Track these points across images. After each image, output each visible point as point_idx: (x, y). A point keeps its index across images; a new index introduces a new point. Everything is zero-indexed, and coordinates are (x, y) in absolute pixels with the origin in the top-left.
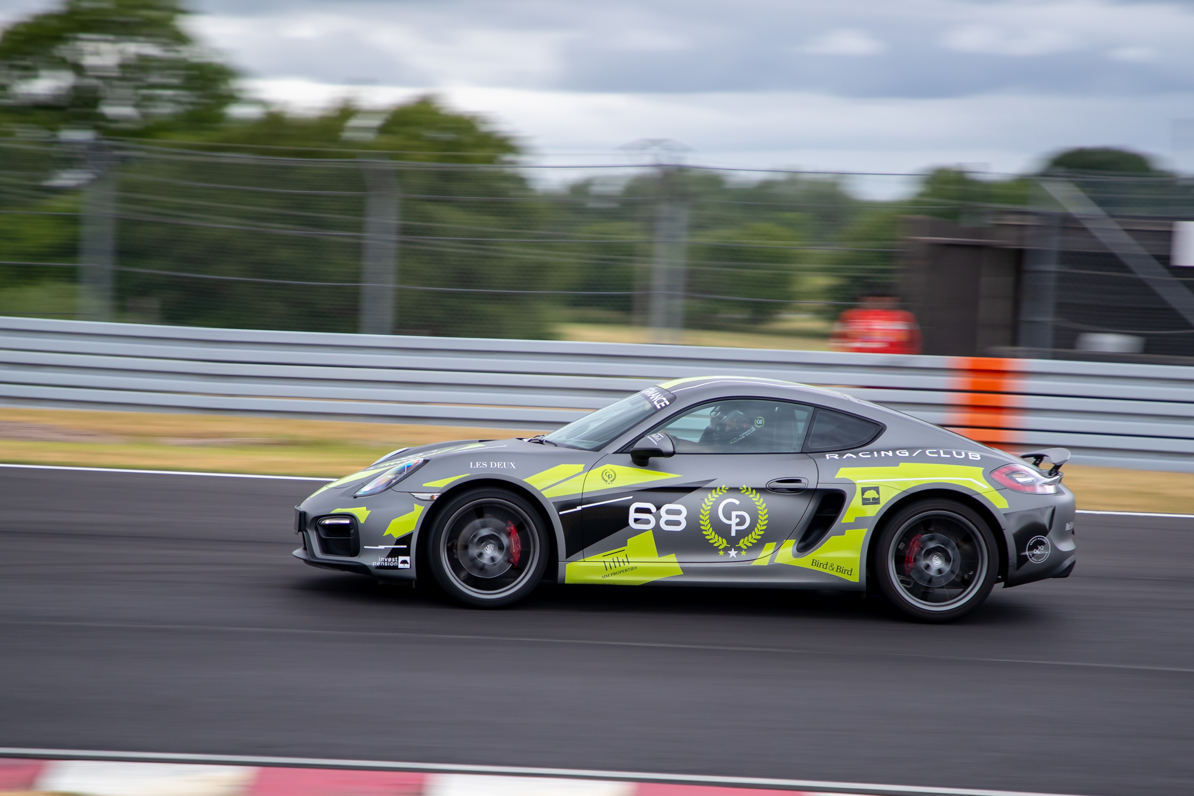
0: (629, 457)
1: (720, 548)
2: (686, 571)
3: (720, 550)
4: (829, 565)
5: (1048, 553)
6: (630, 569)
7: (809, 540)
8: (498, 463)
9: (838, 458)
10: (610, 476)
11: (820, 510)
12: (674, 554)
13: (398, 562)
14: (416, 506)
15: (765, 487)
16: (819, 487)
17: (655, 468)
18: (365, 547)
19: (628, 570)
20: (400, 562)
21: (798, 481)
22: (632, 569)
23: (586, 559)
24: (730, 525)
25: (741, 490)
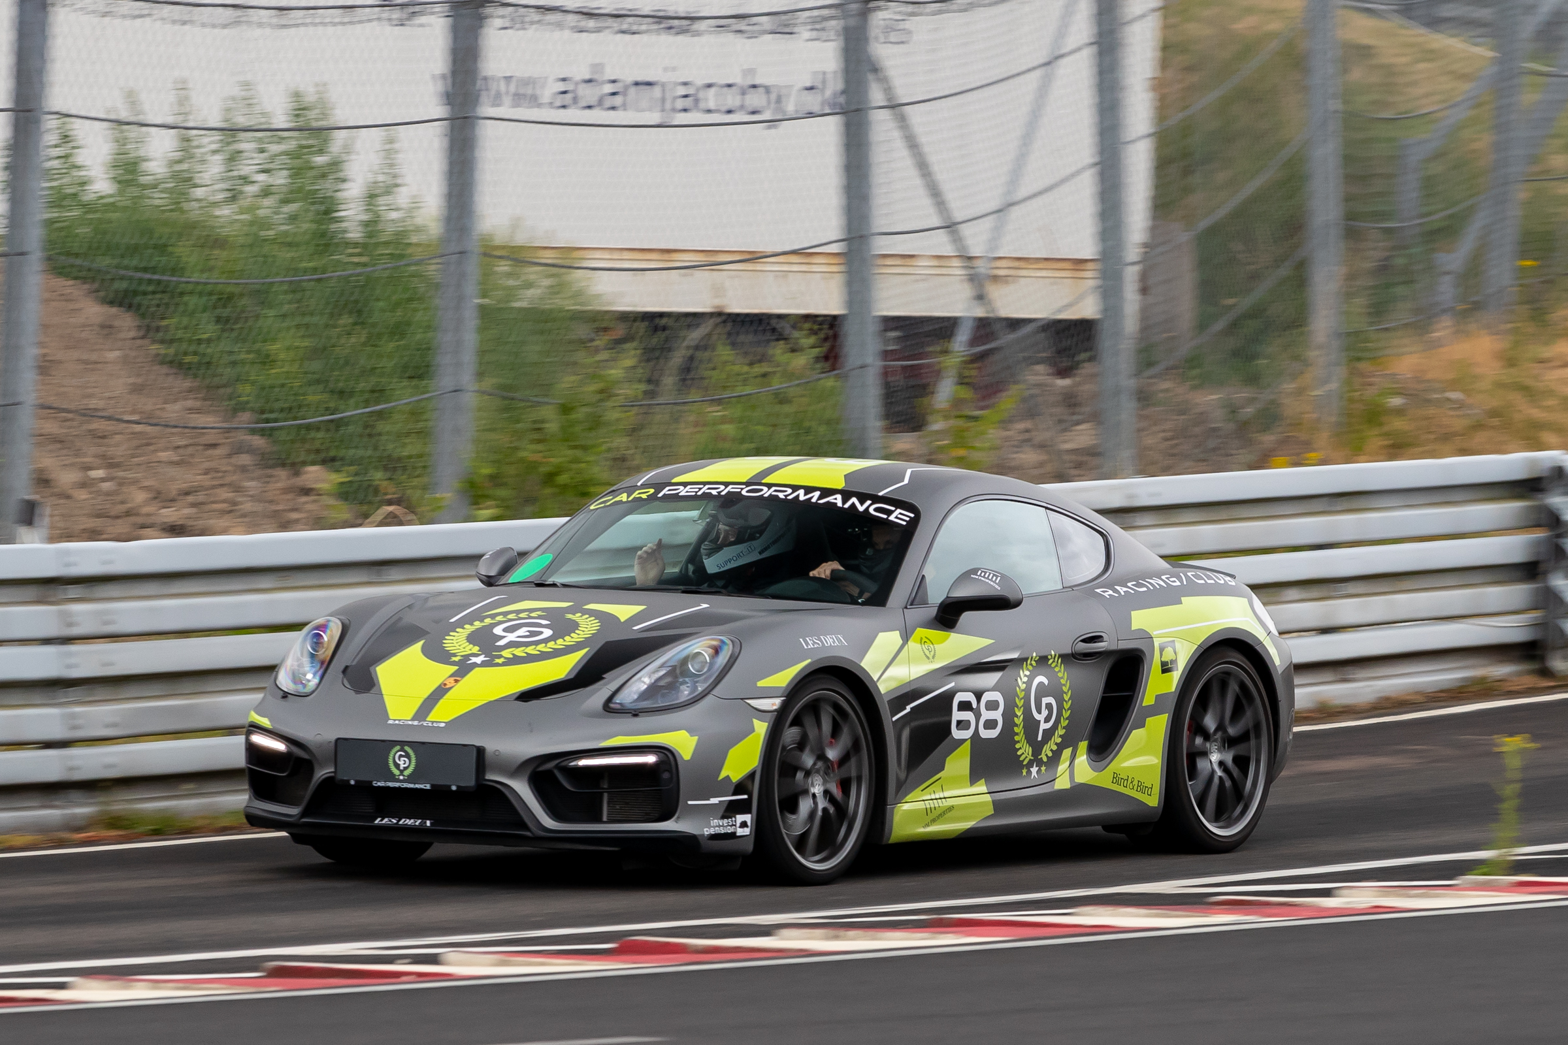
1: (1024, 763)
2: (996, 808)
3: (1024, 767)
4: (1129, 781)
8: (828, 636)
9: (1116, 595)
12: (985, 780)
13: (736, 825)
14: (756, 723)
15: (1070, 651)
16: (1118, 646)
17: (964, 629)
19: (946, 812)
21: (1100, 638)
22: (950, 809)
23: (908, 798)
24: (1040, 721)
25: (1049, 660)
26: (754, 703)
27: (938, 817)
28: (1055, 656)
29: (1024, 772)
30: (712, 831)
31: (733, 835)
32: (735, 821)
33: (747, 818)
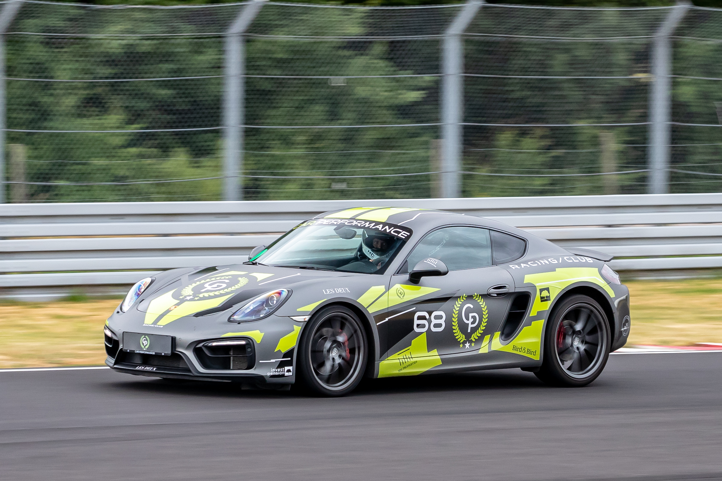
0: (407, 277)
1: (461, 342)
2: (444, 362)
3: (461, 344)
4: (522, 350)
8: (340, 289)
9: (519, 268)
10: (401, 293)
11: (513, 308)
12: (436, 350)
13: (284, 371)
14: (295, 327)
15: (486, 293)
16: (516, 290)
17: (424, 284)
18: (260, 361)
20: (286, 371)
21: (504, 287)
23: (389, 358)
24: (468, 324)
25: (474, 297)
26: (294, 318)
27: (408, 366)
28: (477, 295)
29: (461, 346)
30: (272, 374)
31: (283, 376)
32: (284, 369)
33: (291, 368)
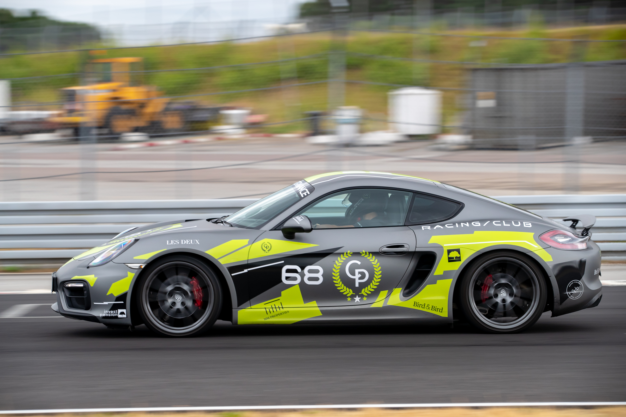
0: (280, 233)
1: (348, 295)
2: (324, 313)
3: (348, 297)
4: (426, 306)
5: (582, 292)
6: (284, 313)
7: (412, 288)
8: (187, 240)
9: (430, 229)
10: (268, 247)
11: (418, 266)
12: (315, 301)
13: (117, 314)
14: (129, 273)
15: (378, 251)
16: (418, 250)
17: (300, 240)
18: (95, 303)
19: (282, 314)
20: (119, 313)
21: (402, 246)
22: (286, 312)
23: (252, 307)
24: (355, 279)
25: (362, 254)
26: (129, 265)
27: (277, 315)
28: (366, 253)
29: (349, 299)
30: (104, 315)
31: (116, 317)
32: (117, 312)
33: (124, 311)
